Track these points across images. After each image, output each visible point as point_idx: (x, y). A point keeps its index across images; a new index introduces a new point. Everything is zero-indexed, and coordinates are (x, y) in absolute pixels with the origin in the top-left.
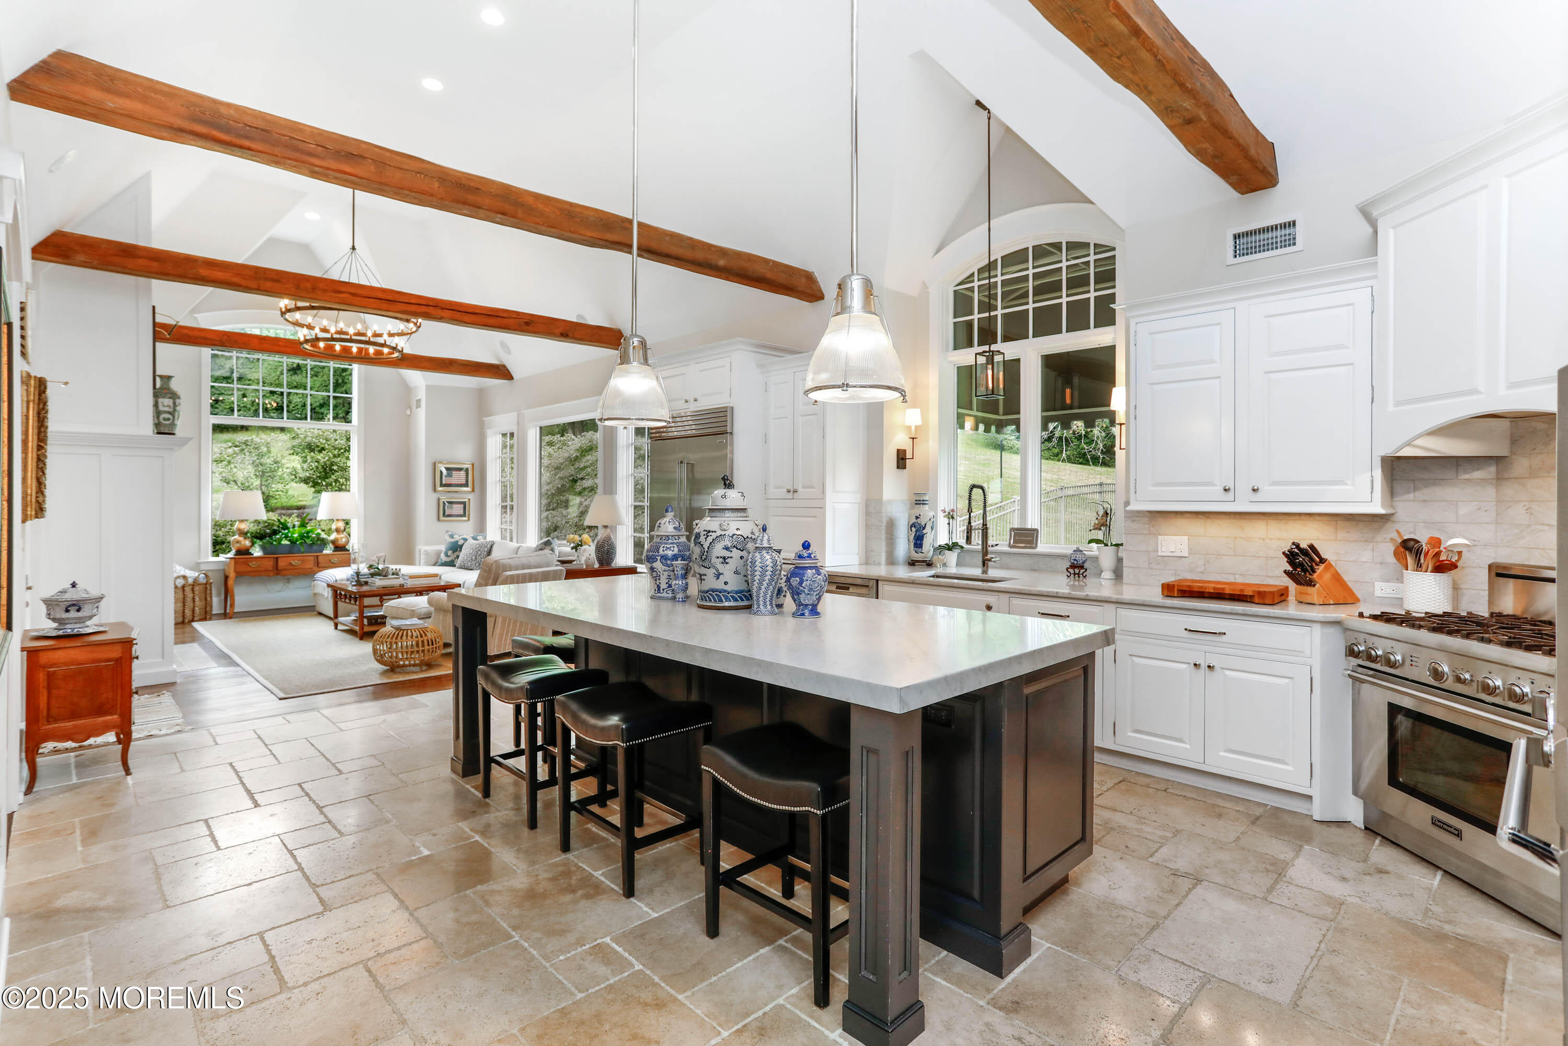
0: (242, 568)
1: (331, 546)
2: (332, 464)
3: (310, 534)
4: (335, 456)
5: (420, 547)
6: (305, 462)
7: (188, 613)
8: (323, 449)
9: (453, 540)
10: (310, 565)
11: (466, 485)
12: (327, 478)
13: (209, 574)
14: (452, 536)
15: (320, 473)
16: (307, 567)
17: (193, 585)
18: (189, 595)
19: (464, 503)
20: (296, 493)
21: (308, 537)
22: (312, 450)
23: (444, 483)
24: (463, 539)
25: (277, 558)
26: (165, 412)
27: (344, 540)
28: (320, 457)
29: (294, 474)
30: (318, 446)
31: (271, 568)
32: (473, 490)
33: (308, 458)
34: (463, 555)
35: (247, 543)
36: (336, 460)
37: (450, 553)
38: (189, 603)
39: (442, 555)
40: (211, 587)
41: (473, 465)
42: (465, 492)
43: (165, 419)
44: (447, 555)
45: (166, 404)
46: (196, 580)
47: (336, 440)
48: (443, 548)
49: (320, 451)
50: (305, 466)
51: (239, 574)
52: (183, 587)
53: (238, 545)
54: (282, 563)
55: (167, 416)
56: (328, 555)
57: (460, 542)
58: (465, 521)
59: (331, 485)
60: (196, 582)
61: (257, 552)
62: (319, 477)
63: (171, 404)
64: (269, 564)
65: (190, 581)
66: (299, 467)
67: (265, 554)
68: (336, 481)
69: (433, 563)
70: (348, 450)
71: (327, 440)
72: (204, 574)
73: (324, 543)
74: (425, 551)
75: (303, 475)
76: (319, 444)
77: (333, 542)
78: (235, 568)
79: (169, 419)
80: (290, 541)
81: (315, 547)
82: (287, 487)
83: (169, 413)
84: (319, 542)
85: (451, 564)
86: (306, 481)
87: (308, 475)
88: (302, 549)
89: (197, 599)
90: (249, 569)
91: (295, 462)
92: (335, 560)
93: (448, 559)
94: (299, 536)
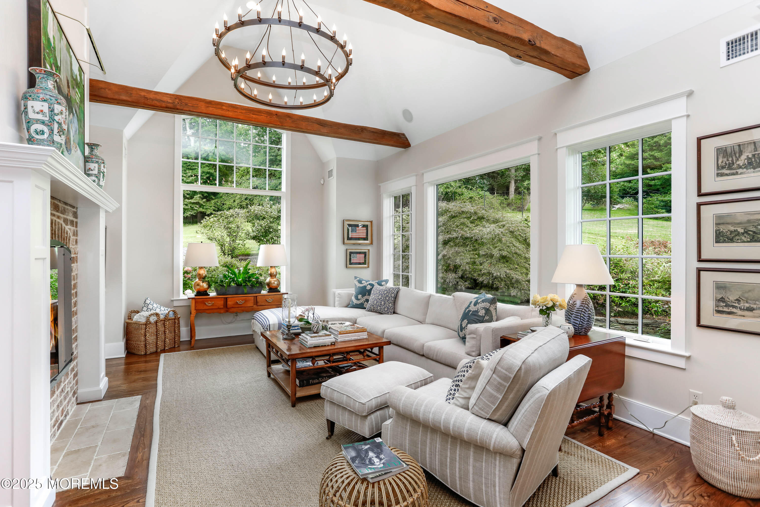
0: (201, 307)
1: (267, 288)
2: (270, 227)
3: (251, 279)
4: (271, 222)
5: (334, 290)
6: (254, 226)
7: (160, 343)
8: (264, 218)
9: (361, 285)
10: (250, 304)
11: (366, 239)
12: (266, 236)
13: (178, 311)
14: (360, 282)
15: (262, 233)
16: (249, 305)
17: (164, 321)
18: (161, 329)
19: (365, 253)
20: (250, 246)
21: (250, 281)
22: (258, 219)
23: (350, 236)
24: (370, 284)
25: (227, 298)
26: (37, 121)
27: (276, 283)
28: (262, 222)
29: (248, 234)
30: (261, 216)
31: (222, 307)
32: (372, 243)
33: (256, 224)
34: (372, 298)
35: (205, 285)
36: (271, 225)
37: (360, 296)
38: (161, 336)
39: (353, 298)
40: (179, 321)
41: (371, 222)
42: (366, 245)
43: (37, 132)
44: (357, 299)
45: (37, 110)
46: (167, 316)
47: (272, 212)
48: (353, 291)
49: (263, 219)
50: (254, 229)
51: (199, 312)
52: (156, 322)
53: (198, 287)
54: (230, 303)
55: (40, 127)
56: (264, 295)
57: (369, 287)
58: (365, 268)
59: (269, 241)
60: (166, 318)
61: (213, 294)
62: (262, 236)
63: (46, 109)
64: (220, 303)
65: (162, 317)
66: (251, 230)
67: (218, 294)
68: (272, 238)
69: (345, 305)
70: (279, 218)
71: (267, 212)
72: (173, 311)
73: (261, 285)
74: (339, 294)
75: (252, 234)
76: (262, 215)
77: (268, 284)
78: (195, 307)
79: (43, 133)
80: (236, 284)
81: (255, 289)
82: (245, 242)
83: (43, 123)
84: (258, 285)
85: (361, 306)
86: (254, 238)
87: (255, 234)
88: (245, 291)
89: (167, 331)
90: (205, 307)
91: (248, 227)
92: (270, 300)
93: (359, 302)
94: (243, 280)
